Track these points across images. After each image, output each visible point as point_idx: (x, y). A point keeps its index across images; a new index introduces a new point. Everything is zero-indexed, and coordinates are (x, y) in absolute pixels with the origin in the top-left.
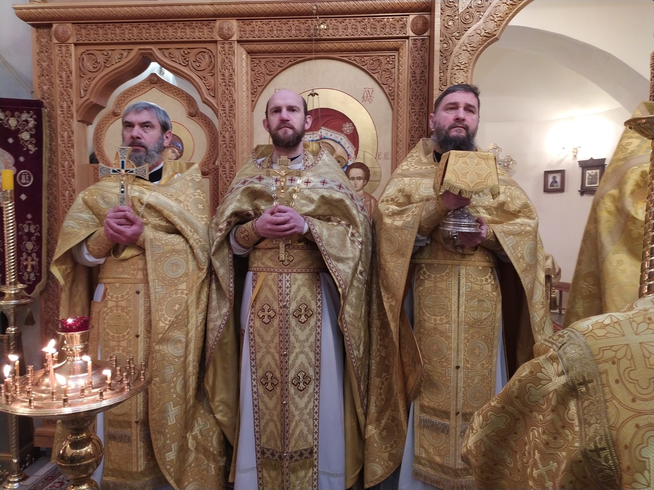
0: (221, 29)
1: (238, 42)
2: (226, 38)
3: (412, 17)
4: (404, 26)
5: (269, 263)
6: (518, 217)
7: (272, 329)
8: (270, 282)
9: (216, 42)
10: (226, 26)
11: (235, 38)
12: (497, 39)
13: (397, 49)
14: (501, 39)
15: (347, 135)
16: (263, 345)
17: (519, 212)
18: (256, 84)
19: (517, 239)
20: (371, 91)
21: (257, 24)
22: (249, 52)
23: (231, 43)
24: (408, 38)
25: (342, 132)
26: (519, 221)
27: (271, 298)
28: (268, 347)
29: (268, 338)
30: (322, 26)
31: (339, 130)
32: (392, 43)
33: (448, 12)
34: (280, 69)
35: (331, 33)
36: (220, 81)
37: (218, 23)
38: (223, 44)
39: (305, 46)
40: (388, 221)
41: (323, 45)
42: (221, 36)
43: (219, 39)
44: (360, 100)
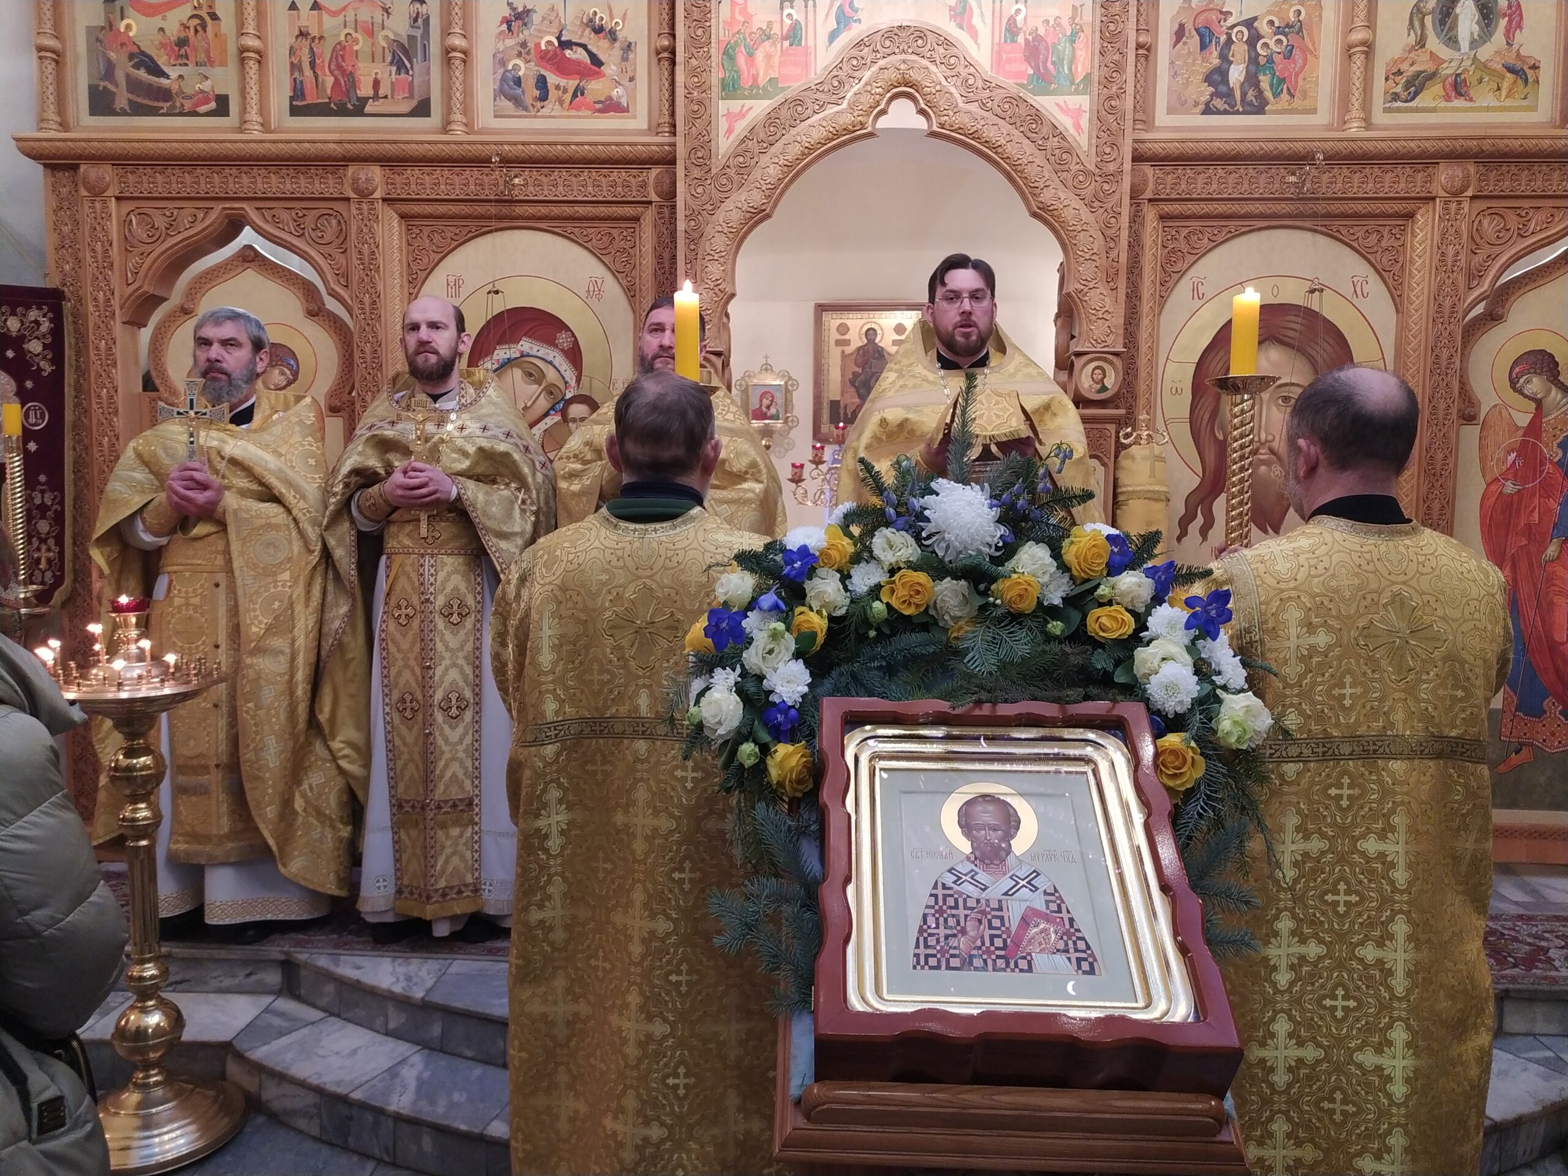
0: (355, 180)
1: (384, 200)
2: (364, 194)
3: (654, 172)
4: (644, 185)
5: (407, 542)
6: (745, 480)
7: (411, 633)
8: (408, 569)
9: (348, 199)
10: (363, 177)
11: (378, 195)
12: (768, 216)
13: (637, 219)
14: (775, 215)
15: (562, 350)
16: (399, 656)
17: (746, 473)
18: (415, 268)
19: (733, 508)
20: (599, 282)
21: (413, 174)
22: (403, 216)
23: (372, 203)
24: (650, 203)
25: (556, 346)
26: (746, 485)
27: (410, 591)
28: (406, 659)
29: (405, 645)
30: (516, 181)
31: (551, 342)
32: (628, 210)
33: (696, 172)
34: (455, 243)
35: (532, 192)
36: (356, 262)
37: (351, 171)
38: (359, 203)
39: (493, 209)
40: (563, 485)
41: (519, 210)
42: (356, 190)
43: (352, 195)
44: (584, 295)
